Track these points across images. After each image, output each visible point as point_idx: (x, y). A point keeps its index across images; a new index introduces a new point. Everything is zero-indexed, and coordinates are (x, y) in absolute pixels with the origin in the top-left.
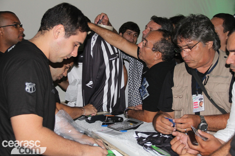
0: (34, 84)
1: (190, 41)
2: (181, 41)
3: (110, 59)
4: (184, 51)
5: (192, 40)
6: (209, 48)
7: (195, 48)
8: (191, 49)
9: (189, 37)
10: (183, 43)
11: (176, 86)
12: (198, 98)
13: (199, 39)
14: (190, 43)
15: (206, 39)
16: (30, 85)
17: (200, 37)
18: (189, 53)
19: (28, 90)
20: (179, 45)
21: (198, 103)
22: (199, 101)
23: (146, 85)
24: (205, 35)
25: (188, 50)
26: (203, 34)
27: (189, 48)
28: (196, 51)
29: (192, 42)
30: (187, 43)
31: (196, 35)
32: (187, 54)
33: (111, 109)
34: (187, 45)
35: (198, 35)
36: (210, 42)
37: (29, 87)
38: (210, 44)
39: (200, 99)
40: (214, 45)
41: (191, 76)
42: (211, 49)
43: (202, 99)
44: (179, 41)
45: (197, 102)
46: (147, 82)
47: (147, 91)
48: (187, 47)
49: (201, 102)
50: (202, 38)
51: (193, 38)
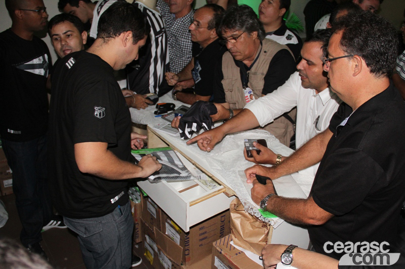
0: (104, 109)
1: (235, 32)
2: (226, 32)
3: (156, 37)
4: (229, 43)
5: (236, 31)
6: (254, 39)
7: (241, 39)
8: (236, 40)
9: (233, 27)
10: (228, 34)
11: (226, 78)
12: (247, 92)
13: (244, 29)
14: (235, 33)
15: (250, 30)
16: (99, 109)
17: (245, 27)
18: (234, 45)
19: (97, 115)
20: (224, 36)
21: (249, 97)
22: (249, 95)
23: (198, 69)
24: (249, 25)
25: (233, 41)
26: (248, 24)
27: (235, 39)
28: (241, 42)
29: (237, 33)
30: (232, 33)
31: (240, 25)
32: (232, 45)
33: (157, 90)
34: (232, 36)
35: (242, 26)
36: (254, 33)
37: (98, 112)
38: (255, 34)
39: (249, 93)
40: (258, 35)
41: (239, 69)
42: (256, 40)
43: (251, 92)
44: (223, 33)
45: (247, 96)
46: (199, 65)
47: (199, 75)
48: (232, 38)
49: (250, 95)
50: (247, 28)
51: (237, 28)
